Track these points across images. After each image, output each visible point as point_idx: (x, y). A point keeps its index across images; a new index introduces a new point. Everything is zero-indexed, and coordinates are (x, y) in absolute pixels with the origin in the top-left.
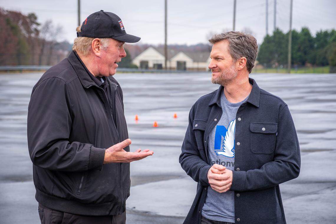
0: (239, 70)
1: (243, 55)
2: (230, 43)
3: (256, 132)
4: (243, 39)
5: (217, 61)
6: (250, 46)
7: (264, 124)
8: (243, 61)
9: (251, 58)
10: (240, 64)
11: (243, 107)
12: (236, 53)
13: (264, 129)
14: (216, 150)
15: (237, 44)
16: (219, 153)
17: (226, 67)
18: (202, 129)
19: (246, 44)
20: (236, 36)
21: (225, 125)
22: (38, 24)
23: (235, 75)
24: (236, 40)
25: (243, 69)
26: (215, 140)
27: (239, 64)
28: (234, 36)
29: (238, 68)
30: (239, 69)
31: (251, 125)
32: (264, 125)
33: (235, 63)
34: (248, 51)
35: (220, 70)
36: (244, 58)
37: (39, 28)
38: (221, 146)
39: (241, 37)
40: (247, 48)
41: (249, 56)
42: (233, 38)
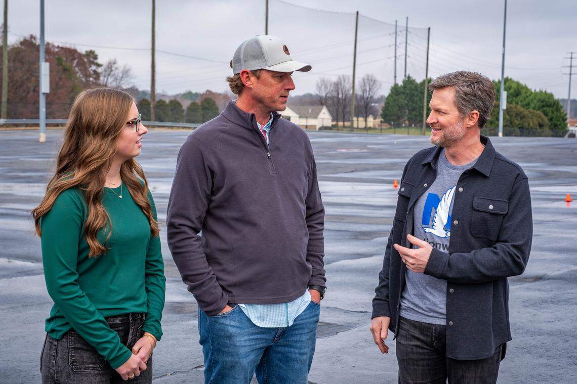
0: (467, 128)
1: (475, 109)
2: (457, 92)
3: (480, 209)
4: (476, 87)
5: (439, 114)
6: (483, 96)
7: (492, 200)
8: (475, 116)
9: (486, 112)
10: (470, 120)
11: (467, 173)
12: (465, 106)
13: (491, 207)
14: (424, 226)
15: (466, 94)
16: (427, 230)
17: (451, 124)
18: (407, 195)
19: (479, 93)
20: (467, 81)
21: (439, 194)
22: (99, 65)
23: (462, 135)
24: (466, 87)
25: (473, 126)
26: (424, 212)
27: (468, 120)
28: (464, 81)
29: (467, 124)
30: (468, 126)
31: (475, 199)
32: (492, 202)
33: (463, 118)
34: (481, 103)
35: (442, 127)
36: (475, 111)
37: (100, 70)
38: (430, 221)
39: (473, 84)
40: (480, 98)
41: (482, 110)
42: (462, 86)
